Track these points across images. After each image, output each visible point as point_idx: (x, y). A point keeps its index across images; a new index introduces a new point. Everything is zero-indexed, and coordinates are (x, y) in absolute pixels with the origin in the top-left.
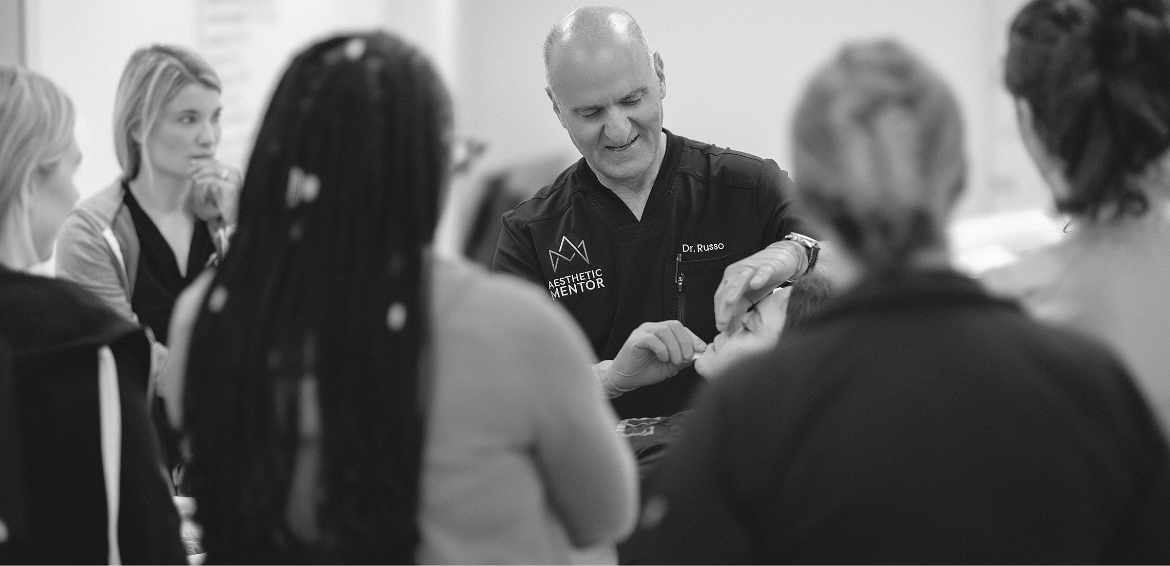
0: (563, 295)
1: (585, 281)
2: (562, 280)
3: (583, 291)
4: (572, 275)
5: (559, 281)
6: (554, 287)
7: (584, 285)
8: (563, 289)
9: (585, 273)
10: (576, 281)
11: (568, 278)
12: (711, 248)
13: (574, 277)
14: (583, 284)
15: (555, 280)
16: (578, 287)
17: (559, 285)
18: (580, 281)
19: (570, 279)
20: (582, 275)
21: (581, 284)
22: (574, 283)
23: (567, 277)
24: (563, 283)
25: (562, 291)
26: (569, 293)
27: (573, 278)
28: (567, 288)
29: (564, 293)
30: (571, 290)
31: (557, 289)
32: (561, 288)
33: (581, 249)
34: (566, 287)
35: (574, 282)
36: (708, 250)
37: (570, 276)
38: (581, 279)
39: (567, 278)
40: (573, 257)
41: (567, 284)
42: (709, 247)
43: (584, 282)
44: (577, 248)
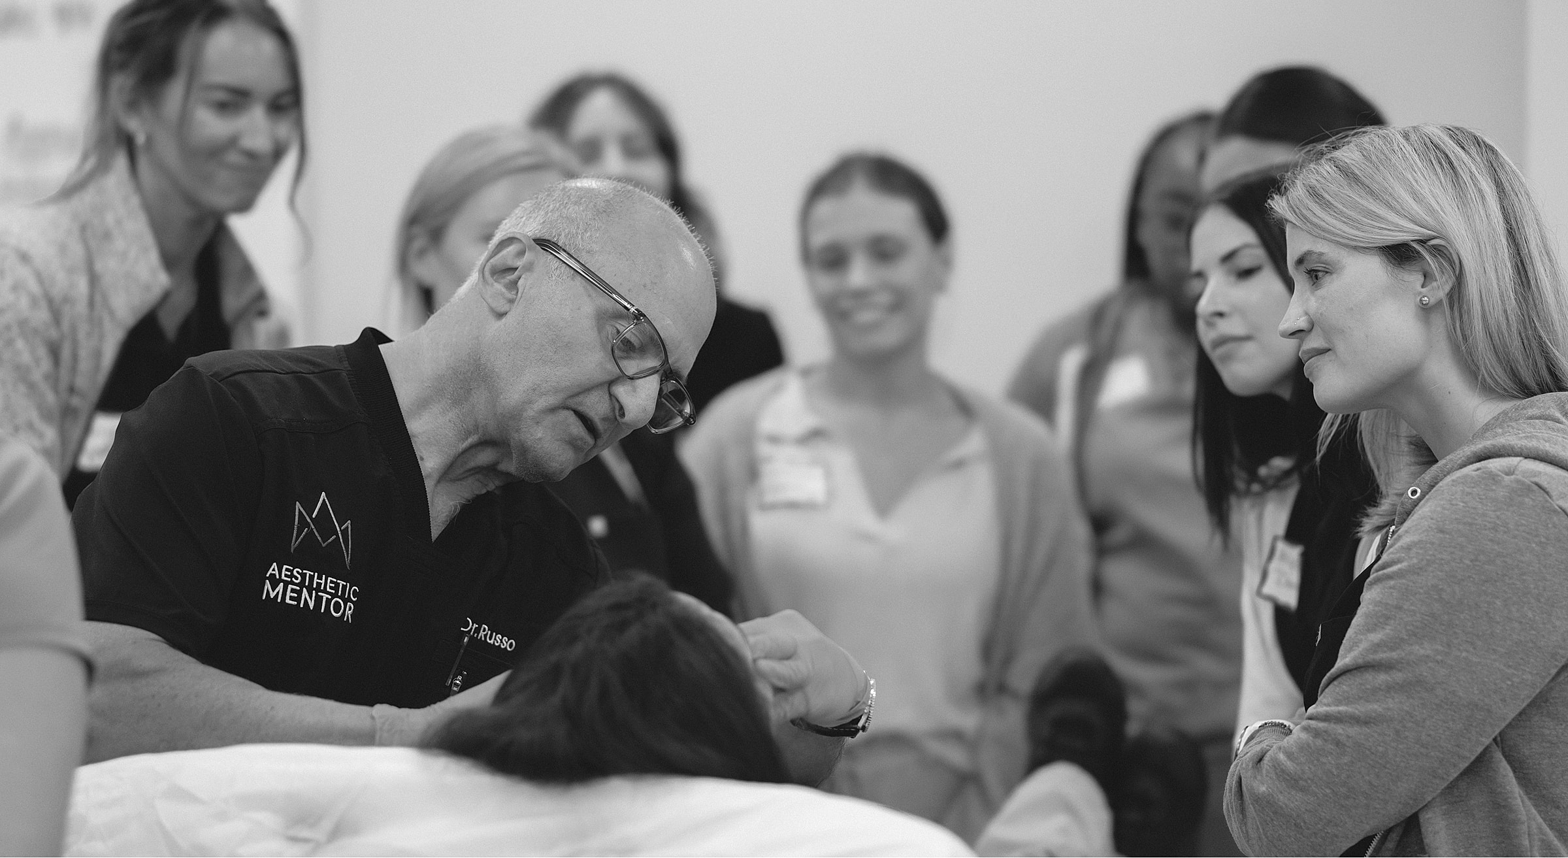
0: (288, 601)
1: (334, 596)
2: (298, 572)
3: (322, 611)
4: (316, 574)
5: (292, 571)
6: (278, 577)
7: (328, 601)
8: (293, 591)
9: (338, 581)
10: (318, 589)
11: (308, 575)
12: (497, 642)
13: (320, 578)
14: (327, 598)
15: (285, 567)
16: (319, 600)
17: (289, 579)
18: (325, 591)
19: (312, 578)
20: (332, 582)
21: (325, 596)
22: (314, 589)
23: (308, 573)
24: (297, 579)
25: (289, 594)
26: (299, 603)
27: (316, 580)
28: (300, 593)
29: (291, 598)
30: (306, 599)
31: (282, 584)
32: (290, 587)
33: (344, 532)
34: (298, 588)
35: (315, 586)
36: (492, 642)
37: (312, 573)
38: (328, 589)
39: (306, 573)
40: (330, 541)
41: (302, 585)
42: (495, 639)
43: (330, 597)
44: (340, 529)
